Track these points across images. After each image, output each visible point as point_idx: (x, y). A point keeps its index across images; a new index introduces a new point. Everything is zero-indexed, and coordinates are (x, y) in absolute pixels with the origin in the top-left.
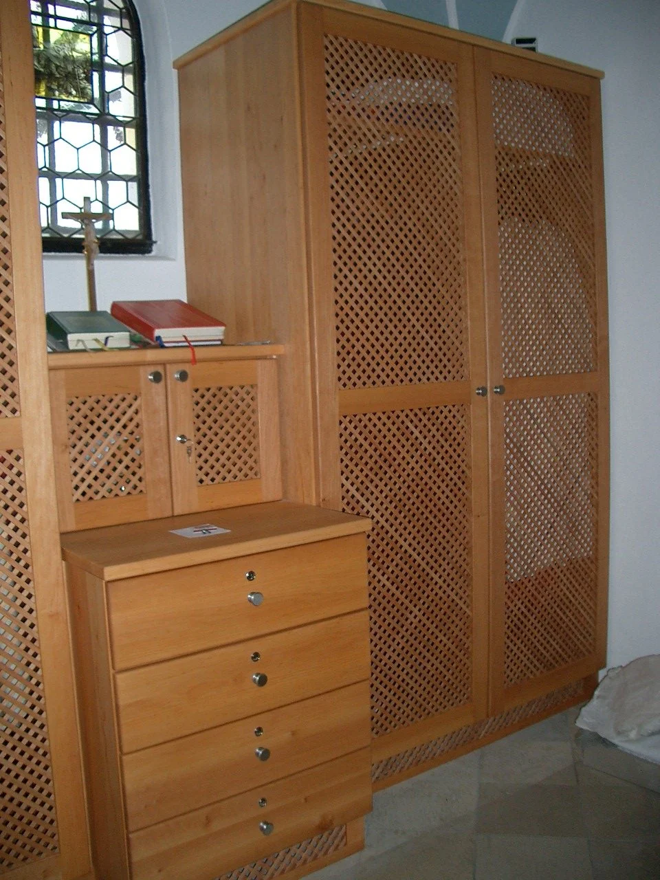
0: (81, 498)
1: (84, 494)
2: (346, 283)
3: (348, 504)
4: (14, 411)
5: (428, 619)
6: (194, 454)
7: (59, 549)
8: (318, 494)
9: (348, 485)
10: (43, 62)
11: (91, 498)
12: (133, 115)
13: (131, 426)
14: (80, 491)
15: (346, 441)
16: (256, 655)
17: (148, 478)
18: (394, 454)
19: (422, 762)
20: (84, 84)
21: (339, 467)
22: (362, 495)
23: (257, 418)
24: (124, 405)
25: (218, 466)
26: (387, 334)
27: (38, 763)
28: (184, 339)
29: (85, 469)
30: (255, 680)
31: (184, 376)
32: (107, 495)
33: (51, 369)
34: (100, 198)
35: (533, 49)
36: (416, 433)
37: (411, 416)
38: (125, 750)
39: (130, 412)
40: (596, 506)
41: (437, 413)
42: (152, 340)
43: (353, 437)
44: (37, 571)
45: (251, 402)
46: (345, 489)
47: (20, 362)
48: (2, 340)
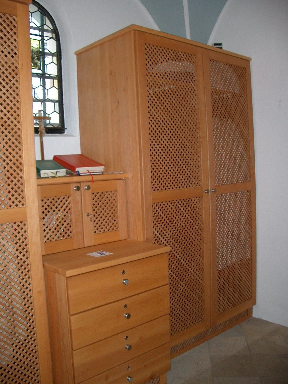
0: (47, 241)
1: (48, 239)
2: (154, 148)
3: (156, 240)
5: (187, 287)
6: (93, 221)
7: (42, 264)
8: (144, 236)
9: (156, 232)
11: (51, 241)
12: (56, 74)
13: (67, 209)
14: (47, 238)
15: (155, 214)
16: (126, 305)
17: (74, 231)
18: (174, 218)
19: (185, 347)
20: (37, 61)
21: (153, 225)
22: (161, 236)
23: (117, 205)
24: (64, 201)
25: (102, 226)
26: (170, 168)
27: (33, 356)
28: (88, 172)
29: (49, 228)
30: (125, 316)
31: (89, 188)
32: (57, 239)
33: (38, 185)
34: (43, 109)
35: (221, 48)
36: (182, 209)
37: (180, 202)
38: (74, 349)
39: (67, 203)
40: (251, 237)
41: (190, 201)
42: (75, 172)
43: (158, 212)
44: (32, 273)
45: (115, 198)
46: (155, 233)
47: (26, 184)
48: (18, 174)
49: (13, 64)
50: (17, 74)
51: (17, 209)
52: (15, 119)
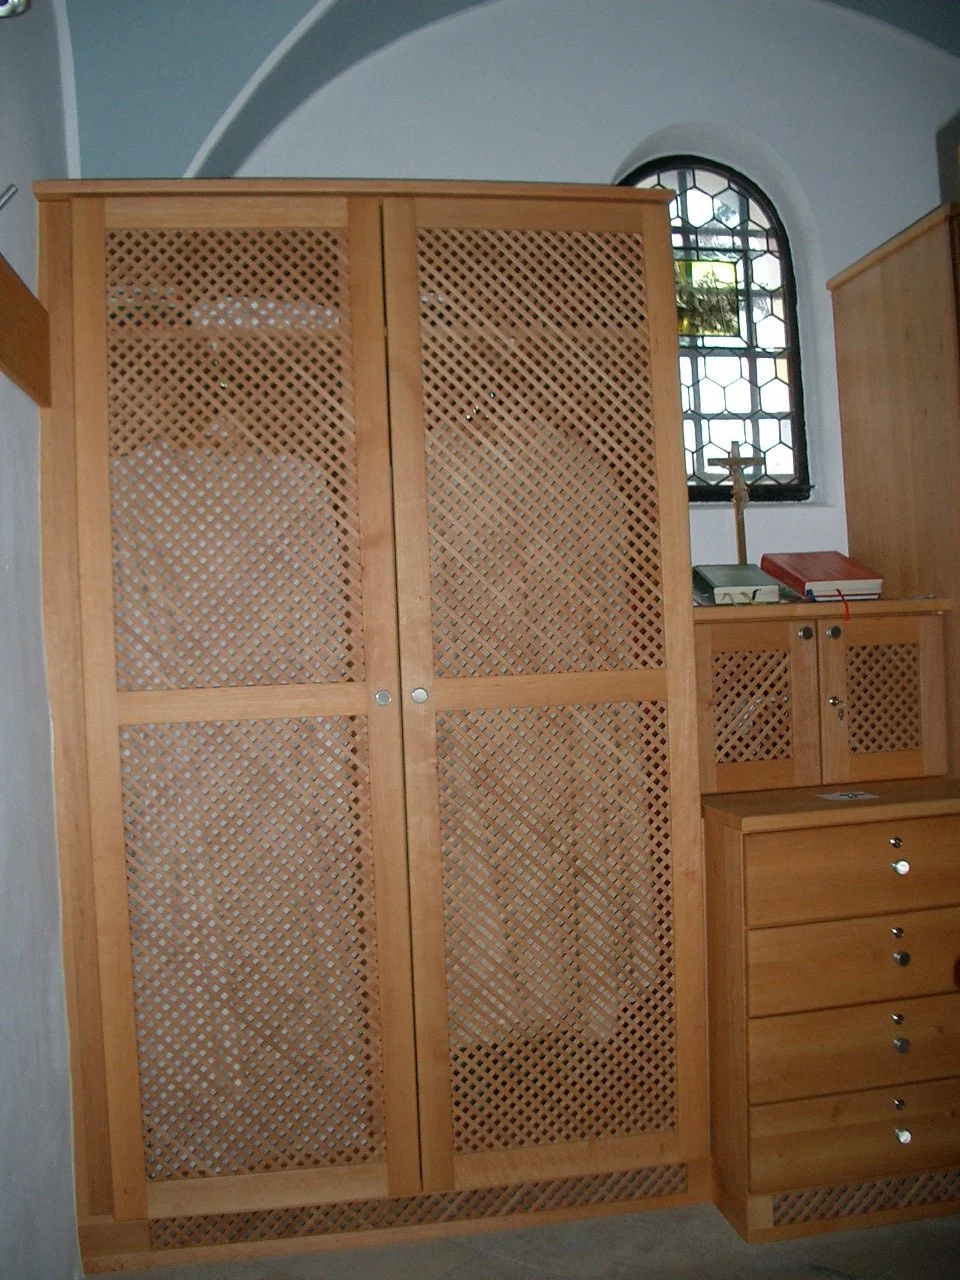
0: (724, 759)
1: (727, 755)
4: (660, 662)
6: (847, 718)
7: (699, 807)
10: (685, 298)
11: (734, 760)
12: (784, 345)
13: (779, 686)
14: (723, 751)
16: (901, 931)
17: (796, 741)
20: (730, 316)
23: (919, 680)
24: (772, 663)
25: (873, 733)
27: (663, 1029)
28: (837, 593)
29: (729, 729)
30: (896, 958)
31: (836, 632)
32: (751, 757)
33: (697, 623)
34: (750, 440)
38: (753, 1014)
39: (779, 670)
42: (803, 594)
44: (675, 826)
45: (912, 663)
47: (666, 614)
48: (649, 592)
49: (636, 341)
50: (645, 364)
51: (644, 672)
52: (643, 465)
